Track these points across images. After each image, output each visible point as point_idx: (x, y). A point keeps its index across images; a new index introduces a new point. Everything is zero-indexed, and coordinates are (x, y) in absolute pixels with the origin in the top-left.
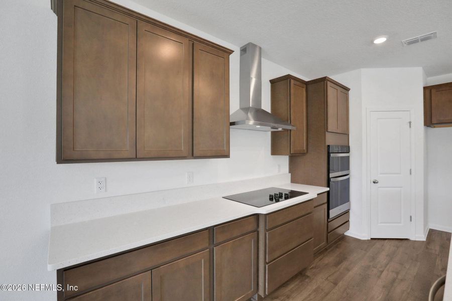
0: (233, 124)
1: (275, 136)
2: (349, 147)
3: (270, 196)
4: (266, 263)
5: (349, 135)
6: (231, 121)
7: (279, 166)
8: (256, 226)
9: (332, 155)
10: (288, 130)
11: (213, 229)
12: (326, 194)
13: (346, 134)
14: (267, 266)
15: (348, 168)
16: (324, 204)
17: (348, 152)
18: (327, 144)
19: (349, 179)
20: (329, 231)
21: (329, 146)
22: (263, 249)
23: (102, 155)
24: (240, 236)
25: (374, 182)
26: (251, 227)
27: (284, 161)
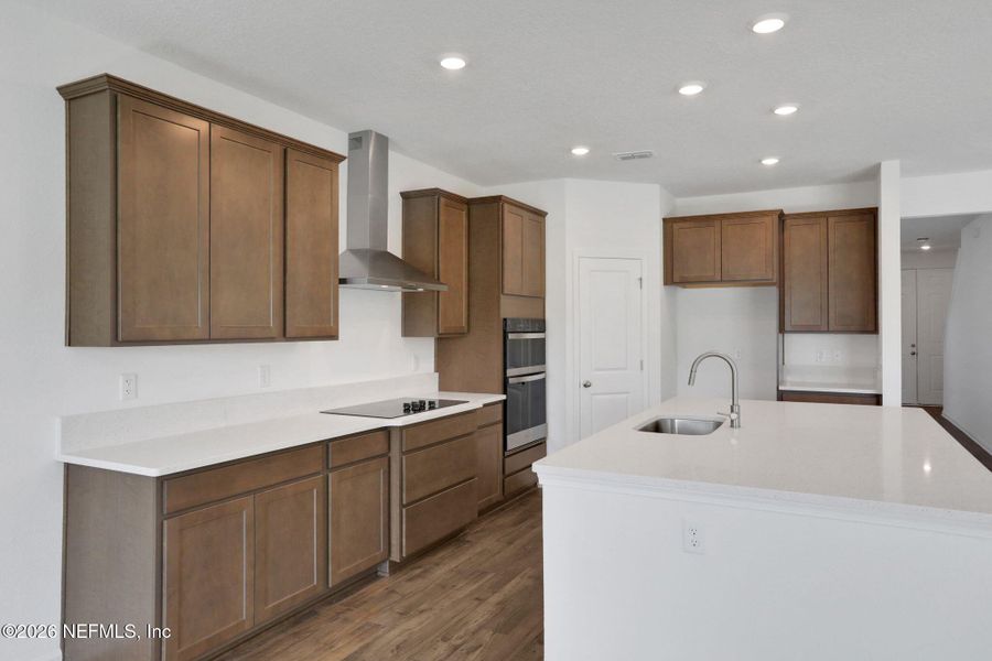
0: (343, 281)
1: (409, 302)
2: (544, 321)
3: (405, 405)
4: (402, 506)
5: (544, 299)
6: (340, 277)
7: (417, 358)
8: (386, 446)
9: (511, 336)
10: (433, 291)
11: (327, 446)
12: (500, 406)
13: (540, 297)
14: (404, 510)
15: (543, 361)
16: (496, 423)
17: (544, 331)
18: (503, 316)
19: (544, 380)
20: (507, 472)
21: (505, 320)
22: (398, 483)
23: (167, 335)
24: (363, 460)
25: (585, 386)
26: (379, 448)
27: (426, 348)
